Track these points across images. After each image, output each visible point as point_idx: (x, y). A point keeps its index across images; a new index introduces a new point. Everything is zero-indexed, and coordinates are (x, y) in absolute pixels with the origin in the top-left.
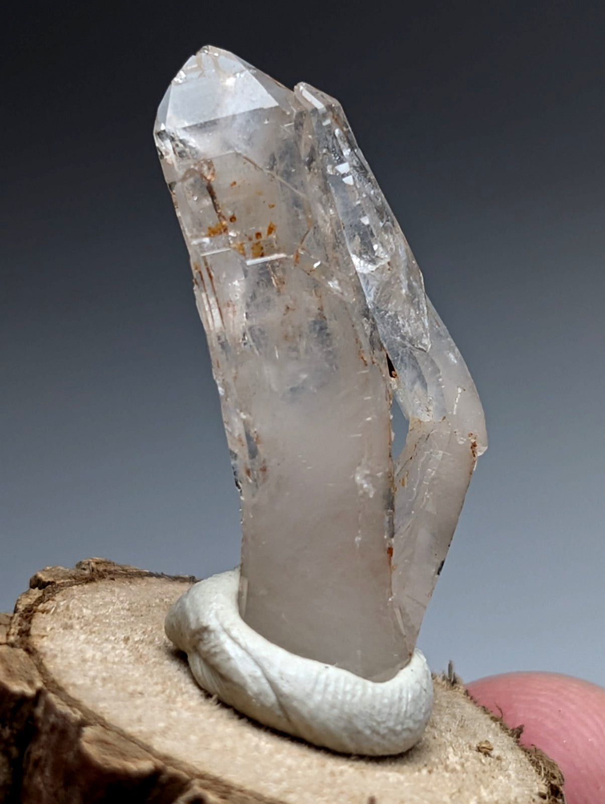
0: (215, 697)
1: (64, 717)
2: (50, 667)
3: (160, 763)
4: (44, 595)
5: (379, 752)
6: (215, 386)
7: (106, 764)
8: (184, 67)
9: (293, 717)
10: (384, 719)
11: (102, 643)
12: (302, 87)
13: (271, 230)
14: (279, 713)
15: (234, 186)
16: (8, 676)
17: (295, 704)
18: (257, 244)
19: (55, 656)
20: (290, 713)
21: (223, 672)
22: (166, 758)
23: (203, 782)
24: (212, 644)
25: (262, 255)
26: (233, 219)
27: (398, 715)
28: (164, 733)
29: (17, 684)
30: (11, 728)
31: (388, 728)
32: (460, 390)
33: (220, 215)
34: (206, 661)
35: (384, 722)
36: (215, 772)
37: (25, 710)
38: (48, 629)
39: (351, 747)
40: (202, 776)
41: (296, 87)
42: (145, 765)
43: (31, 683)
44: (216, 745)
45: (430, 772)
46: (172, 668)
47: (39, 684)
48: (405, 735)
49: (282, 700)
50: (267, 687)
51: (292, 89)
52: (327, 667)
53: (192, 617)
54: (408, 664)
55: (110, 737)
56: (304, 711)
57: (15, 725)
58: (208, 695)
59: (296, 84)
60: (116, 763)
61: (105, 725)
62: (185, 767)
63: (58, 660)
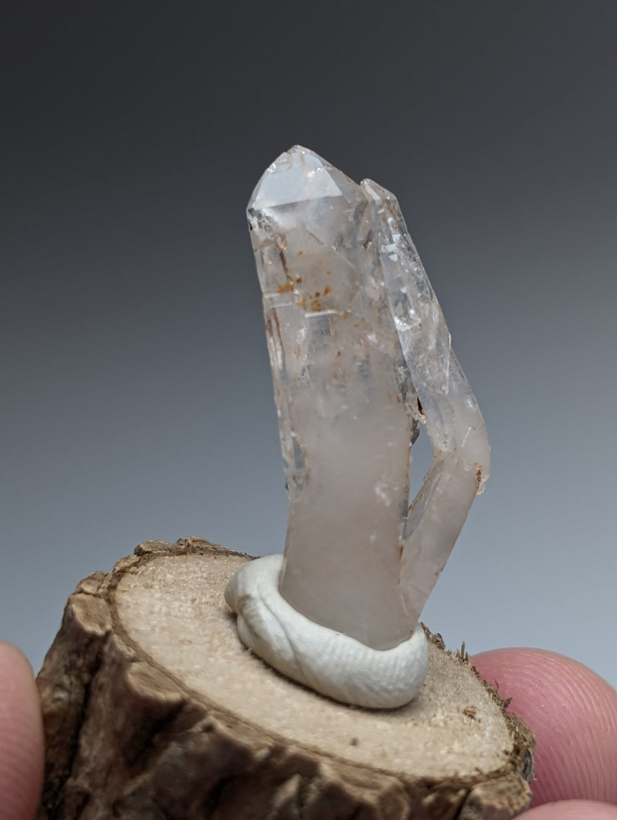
0: (250, 650)
1: (121, 654)
2: (121, 614)
3: (186, 695)
4: (140, 561)
5: (373, 705)
6: (276, 409)
7: (142, 692)
8: (277, 161)
9: (305, 671)
10: (379, 680)
11: (173, 601)
12: (367, 183)
13: (327, 291)
14: (295, 667)
15: (301, 256)
16: (85, 618)
17: (307, 661)
18: (316, 302)
19: (129, 607)
20: (303, 668)
21: (256, 630)
22: (193, 693)
23: (218, 713)
24: (252, 609)
25: (319, 310)
26: (299, 281)
27: (391, 677)
28: (197, 674)
29: (91, 625)
30: (84, 658)
31: (381, 686)
32: (470, 429)
33: (288, 277)
34: (246, 621)
35: (379, 682)
36: (229, 707)
37: (95, 646)
38: (132, 586)
39: (350, 699)
40: (217, 709)
41: (362, 182)
42: (174, 696)
43: (102, 625)
44: (237, 686)
45: (415, 725)
46: (224, 626)
47: (109, 627)
48: (396, 693)
49: (298, 657)
50: (286, 645)
51: (359, 184)
52: (338, 635)
53: (240, 587)
54: (409, 638)
55: (152, 672)
56: (314, 667)
57: (87, 657)
58: (245, 648)
59: (362, 180)
60: (149, 692)
61: (151, 662)
62: (206, 701)
63: (130, 611)
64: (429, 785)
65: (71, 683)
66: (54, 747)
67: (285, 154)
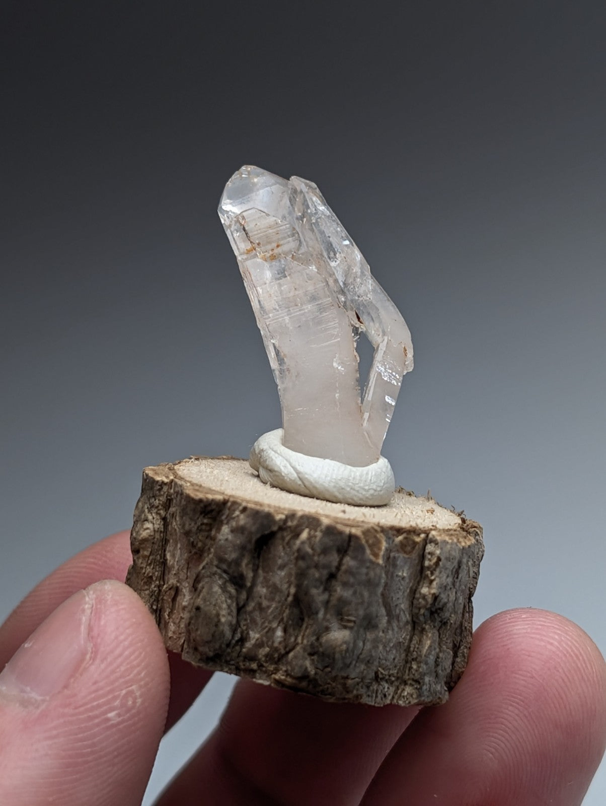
0: (269, 483)
1: (181, 486)
8: (232, 177)
9: (307, 483)
10: (357, 482)
12: (294, 178)
13: (278, 246)
14: (300, 482)
17: (307, 476)
18: (272, 255)
20: (305, 482)
21: (270, 467)
26: (259, 244)
27: (366, 481)
28: (234, 490)
29: (159, 477)
30: (159, 499)
31: (359, 487)
33: (251, 242)
34: (263, 467)
35: (358, 484)
36: (256, 500)
37: (165, 489)
38: (185, 466)
39: (341, 498)
40: (250, 501)
42: (220, 497)
43: (167, 477)
44: (261, 494)
47: (172, 477)
49: (300, 476)
50: (291, 470)
51: (289, 180)
52: (324, 461)
54: (376, 463)
56: (312, 480)
57: (161, 499)
58: (266, 484)
59: (290, 177)
62: (241, 498)
64: (399, 531)
65: (153, 518)
66: (150, 565)
67: (237, 172)
